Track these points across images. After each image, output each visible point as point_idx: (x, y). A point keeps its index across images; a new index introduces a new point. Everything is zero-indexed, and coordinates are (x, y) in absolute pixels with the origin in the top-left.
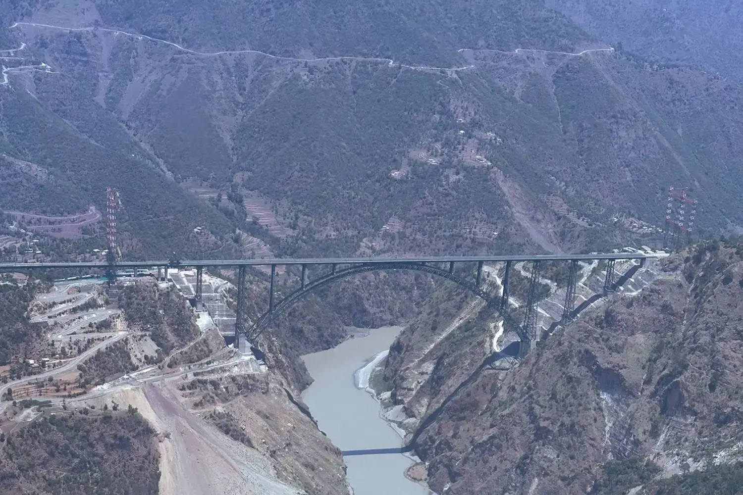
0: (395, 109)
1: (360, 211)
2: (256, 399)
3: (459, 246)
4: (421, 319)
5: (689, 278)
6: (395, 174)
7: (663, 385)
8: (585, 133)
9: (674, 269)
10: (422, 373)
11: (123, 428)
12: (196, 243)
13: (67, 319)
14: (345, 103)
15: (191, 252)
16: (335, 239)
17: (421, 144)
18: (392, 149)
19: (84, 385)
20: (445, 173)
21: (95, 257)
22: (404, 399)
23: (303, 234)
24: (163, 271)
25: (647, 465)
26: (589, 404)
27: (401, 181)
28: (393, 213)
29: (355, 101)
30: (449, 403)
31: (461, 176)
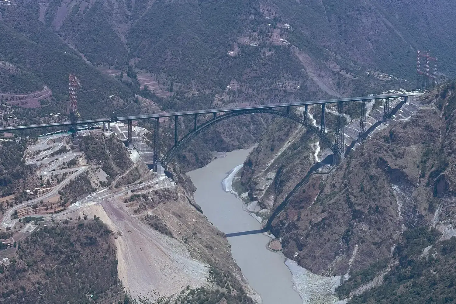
0: (226, 14)
1: (212, 78)
2: (171, 204)
3: (276, 96)
4: (263, 144)
5: (440, 107)
6: (231, 53)
7: (433, 177)
8: (342, 21)
9: (430, 102)
10: (268, 179)
11: (92, 231)
12: (111, 105)
13: (49, 161)
14: (195, 12)
15: (109, 111)
16: (198, 96)
17: (245, 34)
18: (227, 38)
19: (64, 205)
20: (263, 51)
21: (51, 118)
22: (258, 197)
23: (177, 94)
24: (107, 124)
25: (432, 231)
26: (386, 193)
27: (235, 58)
28: (233, 78)
29: (200, 10)
30: (291, 198)
31: (272, 52)
